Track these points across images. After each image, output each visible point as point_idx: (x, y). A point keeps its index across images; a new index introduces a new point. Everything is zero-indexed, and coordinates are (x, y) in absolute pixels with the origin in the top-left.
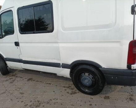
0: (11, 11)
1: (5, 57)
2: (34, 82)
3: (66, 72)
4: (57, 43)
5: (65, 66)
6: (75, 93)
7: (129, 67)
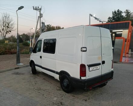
0: (41, 40)
1: (35, 63)
2: (45, 81)
3: (57, 77)
4: (55, 59)
5: (57, 73)
6: (60, 90)
7: (80, 78)
